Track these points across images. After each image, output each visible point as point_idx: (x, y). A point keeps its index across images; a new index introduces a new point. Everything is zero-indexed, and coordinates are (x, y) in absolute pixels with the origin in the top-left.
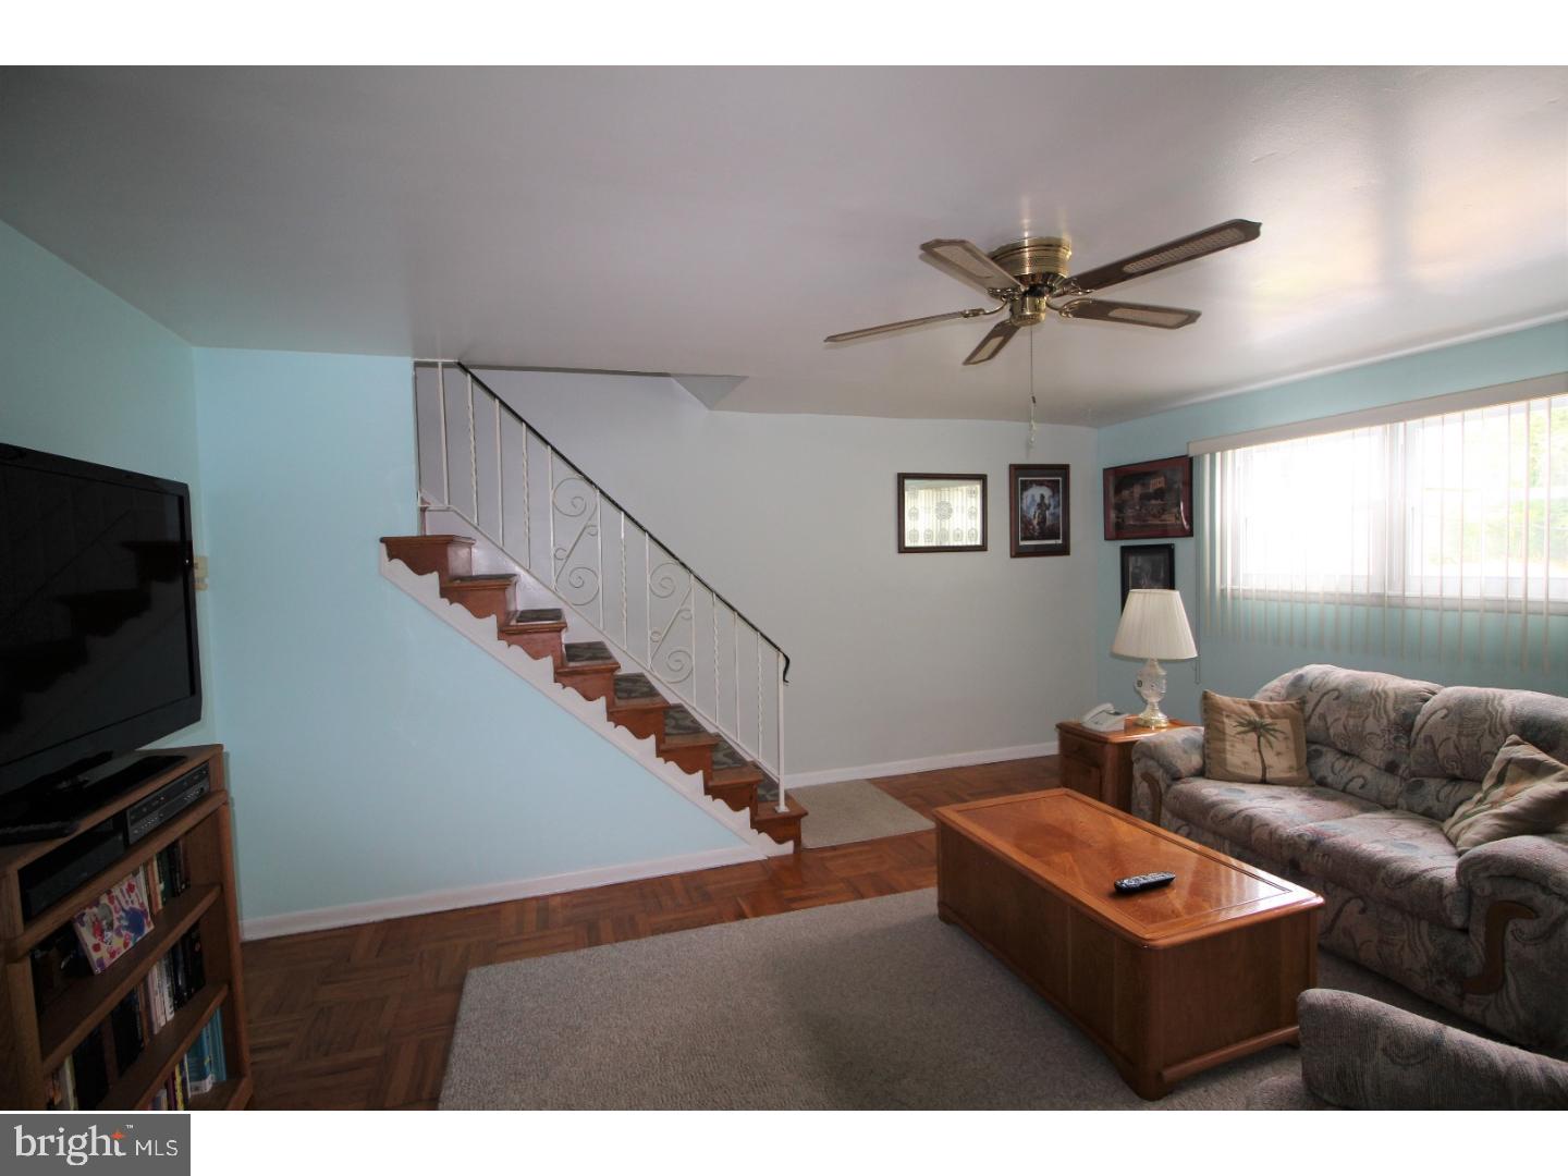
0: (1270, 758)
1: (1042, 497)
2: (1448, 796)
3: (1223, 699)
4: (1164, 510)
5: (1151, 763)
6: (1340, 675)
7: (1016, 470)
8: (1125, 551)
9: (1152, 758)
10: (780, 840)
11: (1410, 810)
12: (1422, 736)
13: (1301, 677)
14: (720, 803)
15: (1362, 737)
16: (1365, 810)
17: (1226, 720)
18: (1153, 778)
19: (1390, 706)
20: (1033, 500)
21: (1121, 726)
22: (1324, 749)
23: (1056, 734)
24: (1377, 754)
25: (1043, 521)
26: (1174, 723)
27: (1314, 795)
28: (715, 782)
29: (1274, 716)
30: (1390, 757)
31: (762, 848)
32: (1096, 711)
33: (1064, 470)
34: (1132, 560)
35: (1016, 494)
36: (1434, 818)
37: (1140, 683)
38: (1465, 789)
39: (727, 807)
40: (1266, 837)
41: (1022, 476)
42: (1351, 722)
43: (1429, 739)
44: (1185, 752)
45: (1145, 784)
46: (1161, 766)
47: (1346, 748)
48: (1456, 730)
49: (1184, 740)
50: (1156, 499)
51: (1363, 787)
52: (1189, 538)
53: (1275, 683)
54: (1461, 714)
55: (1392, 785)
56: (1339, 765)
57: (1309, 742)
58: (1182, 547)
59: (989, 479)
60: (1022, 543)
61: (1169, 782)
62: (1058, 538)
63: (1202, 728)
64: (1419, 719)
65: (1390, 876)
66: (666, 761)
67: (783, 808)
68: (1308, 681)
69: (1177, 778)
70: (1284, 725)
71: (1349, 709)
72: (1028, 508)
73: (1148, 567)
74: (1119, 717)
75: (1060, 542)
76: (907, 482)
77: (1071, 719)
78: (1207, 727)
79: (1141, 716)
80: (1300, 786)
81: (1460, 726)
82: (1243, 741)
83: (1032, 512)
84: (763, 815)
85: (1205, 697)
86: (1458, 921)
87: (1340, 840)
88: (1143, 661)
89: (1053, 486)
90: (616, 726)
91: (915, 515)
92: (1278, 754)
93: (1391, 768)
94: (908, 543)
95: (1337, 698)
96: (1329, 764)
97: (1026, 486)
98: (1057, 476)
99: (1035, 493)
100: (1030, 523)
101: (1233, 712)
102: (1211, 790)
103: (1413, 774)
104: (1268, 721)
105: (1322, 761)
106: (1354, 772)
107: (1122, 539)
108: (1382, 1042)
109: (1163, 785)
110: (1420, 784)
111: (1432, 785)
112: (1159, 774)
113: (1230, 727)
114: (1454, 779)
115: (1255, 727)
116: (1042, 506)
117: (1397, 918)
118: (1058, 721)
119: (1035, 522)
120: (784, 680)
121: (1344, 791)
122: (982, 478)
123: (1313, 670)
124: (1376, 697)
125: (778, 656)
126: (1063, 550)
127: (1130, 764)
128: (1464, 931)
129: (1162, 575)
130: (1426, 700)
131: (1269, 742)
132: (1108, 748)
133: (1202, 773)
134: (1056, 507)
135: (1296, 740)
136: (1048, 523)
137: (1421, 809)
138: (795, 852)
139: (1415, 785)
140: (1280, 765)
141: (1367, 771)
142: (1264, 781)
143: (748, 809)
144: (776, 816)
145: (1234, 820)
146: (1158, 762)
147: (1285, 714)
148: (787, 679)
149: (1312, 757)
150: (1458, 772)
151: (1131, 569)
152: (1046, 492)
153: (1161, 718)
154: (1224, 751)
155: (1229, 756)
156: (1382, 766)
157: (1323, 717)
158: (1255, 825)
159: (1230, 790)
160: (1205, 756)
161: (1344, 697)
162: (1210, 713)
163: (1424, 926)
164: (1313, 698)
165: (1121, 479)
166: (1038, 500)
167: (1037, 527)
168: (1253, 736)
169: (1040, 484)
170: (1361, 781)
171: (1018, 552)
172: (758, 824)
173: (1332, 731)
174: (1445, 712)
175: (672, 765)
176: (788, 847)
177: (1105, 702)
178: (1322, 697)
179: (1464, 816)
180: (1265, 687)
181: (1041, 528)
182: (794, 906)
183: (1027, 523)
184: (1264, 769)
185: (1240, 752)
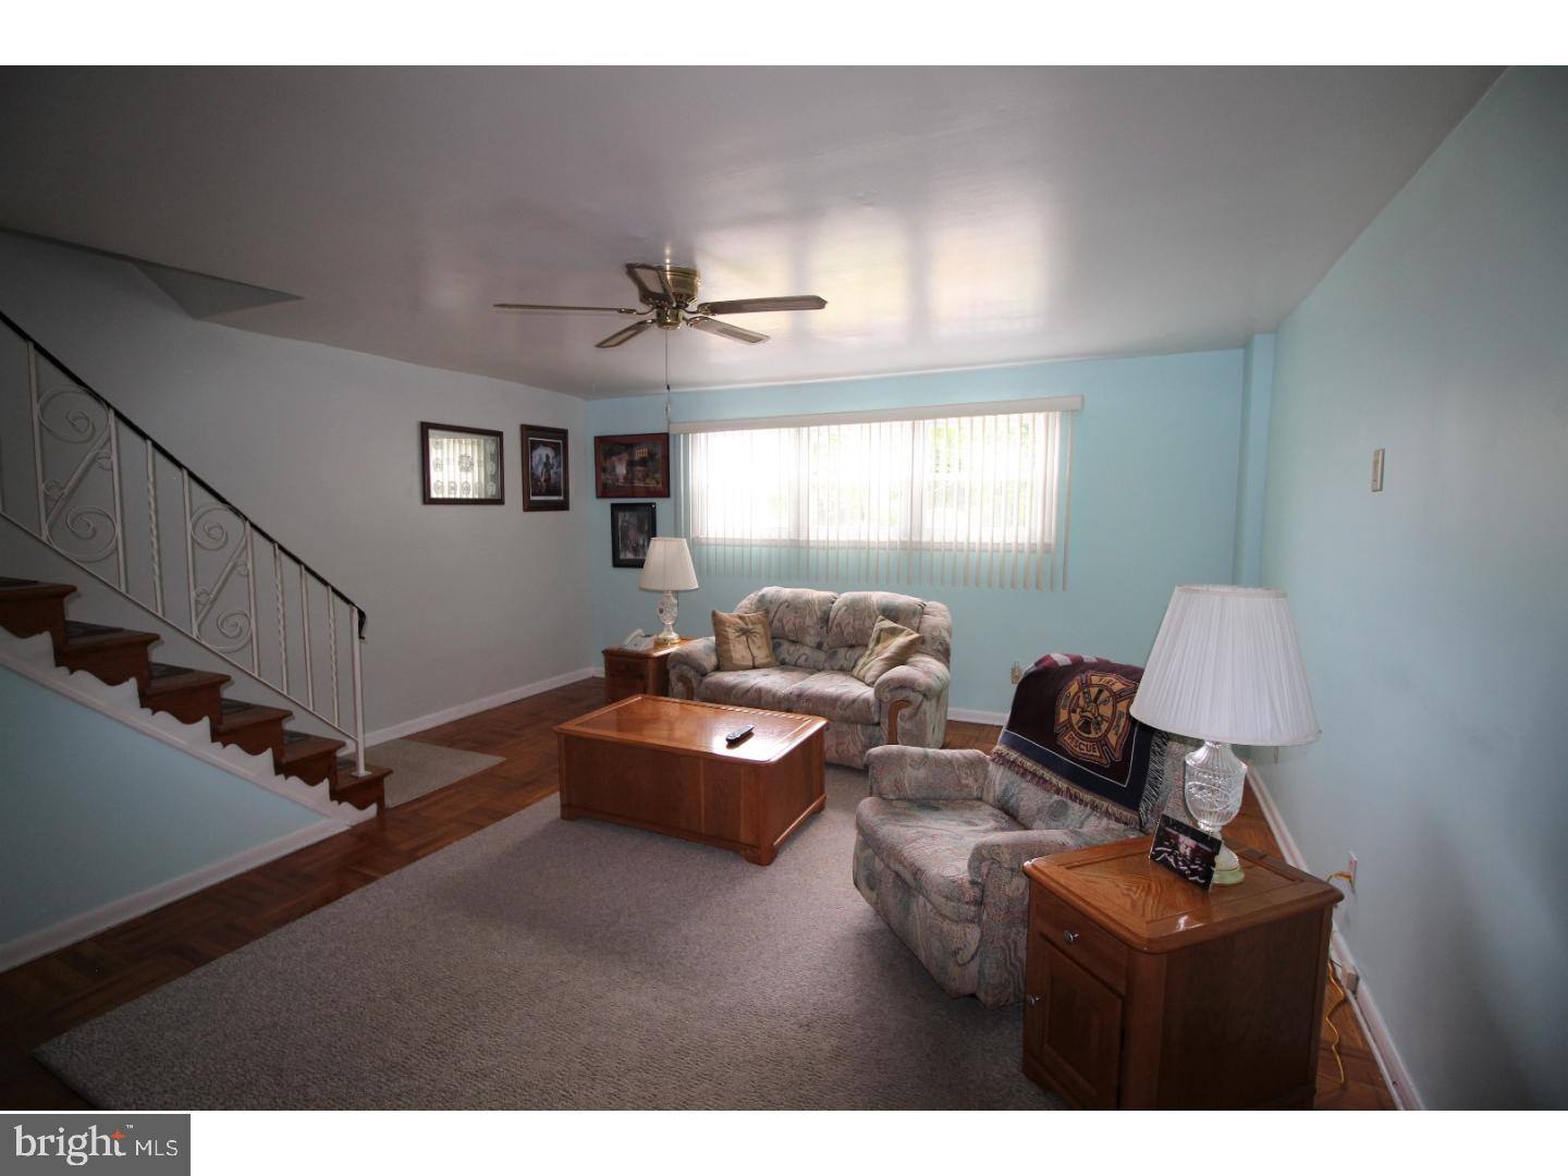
0: (756, 652)
1: (548, 457)
2: (850, 656)
3: (724, 615)
4: (648, 475)
5: (685, 667)
6: (787, 592)
7: (527, 430)
8: (614, 506)
9: (686, 663)
10: (362, 806)
11: (832, 669)
12: (836, 622)
13: (763, 596)
14: (294, 780)
15: (802, 629)
16: (812, 674)
17: (728, 629)
18: (687, 678)
19: (816, 607)
20: (541, 458)
21: (652, 646)
22: (781, 641)
23: (602, 659)
24: (811, 639)
25: (548, 480)
26: (683, 639)
27: (784, 670)
28: (288, 758)
29: (753, 624)
30: (818, 640)
31: (345, 817)
32: (633, 635)
33: (562, 434)
34: (621, 515)
35: (527, 452)
36: (846, 670)
37: (661, 611)
38: (858, 651)
39: (302, 782)
40: (771, 699)
41: (533, 436)
42: (797, 621)
43: (839, 625)
44: (707, 655)
45: (680, 684)
46: (693, 668)
47: (794, 638)
48: (851, 617)
49: (705, 647)
50: (641, 466)
51: (806, 660)
52: (666, 499)
53: (745, 602)
54: (855, 608)
55: (821, 656)
56: (792, 648)
57: (773, 638)
58: (662, 505)
59: (505, 436)
60: (533, 498)
61: (699, 678)
62: (559, 494)
63: (713, 638)
64: (832, 614)
65: (843, 703)
66: (225, 745)
67: (362, 772)
68: (768, 598)
69: (704, 674)
70: (759, 628)
71: (796, 612)
72: (537, 466)
73: (634, 521)
74: (648, 639)
75: (561, 498)
76: (431, 432)
77: (614, 646)
78: (717, 636)
79: (661, 636)
80: (772, 667)
81: (854, 615)
82: (739, 642)
83: (540, 470)
84: (344, 783)
85: (714, 615)
86: (876, 719)
87: (811, 691)
88: (661, 592)
89: (555, 447)
90: (154, 713)
91: (439, 466)
92: (759, 648)
93: (819, 646)
94: (434, 495)
95: (788, 607)
96: (787, 651)
97: (535, 445)
98: (557, 438)
99: (542, 453)
100: (538, 480)
101: (731, 623)
102: (729, 678)
103: (831, 648)
104: (751, 627)
105: (782, 648)
106: (802, 651)
107: (612, 497)
108: (909, 761)
109: (695, 684)
110: (835, 653)
111: (842, 652)
112: (691, 674)
113: (731, 633)
114: (852, 647)
115: (745, 632)
116: (547, 465)
117: (845, 727)
118: (603, 649)
119: (542, 479)
120: (361, 637)
121: (795, 665)
122: (498, 435)
123: (770, 591)
124: (808, 603)
125: (352, 611)
126: (563, 506)
127: (667, 673)
128: (878, 724)
129: (646, 528)
130: (833, 603)
131: (753, 641)
132: (651, 663)
133: (718, 668)
134: (559, 466)
135: (767, 639)
136: (553, 481)
137: (837, 667)
138: (379, 813)
139: (832, 655)
140: (761, 655)
141: (807, 650)
142: (754, 667)
143: (326, 781)
144: (355, 782)
145: (749, 694)
146: (689, 665)
147: (761, 622)
148: (365, 635)
149: (775, 647)
150: (853, 642)
151: (620, 524)
152: (551, 453)
153: (674, 636)
154: (730, 651)
155: (733, 654)
156: (814, 645)
157: (780, 620)
158: (763, 693)
159: (739, 676)
160: (719, 656)
161: (793, 606)
162: (718, 625)
163: (859, 727)
164: (773, 609)
165: (608, 447)
166: (544, 459)
167: (544, 484)
168: (744, 638)
169: (546, 444)
170: (804, 657)
171: (530, 507)
172: (337, 795)
173: (786, 628)
174: (845, 608)
175: (233, 748)
176: (372, 811)
177: (636, 628)
178: (779, 607)
179: (864, 665)
180: (740, 604)
181: (547, 486)
182: (420, 853)
183: (536, 480)
184: (753, 658)
185: (739, 651)
